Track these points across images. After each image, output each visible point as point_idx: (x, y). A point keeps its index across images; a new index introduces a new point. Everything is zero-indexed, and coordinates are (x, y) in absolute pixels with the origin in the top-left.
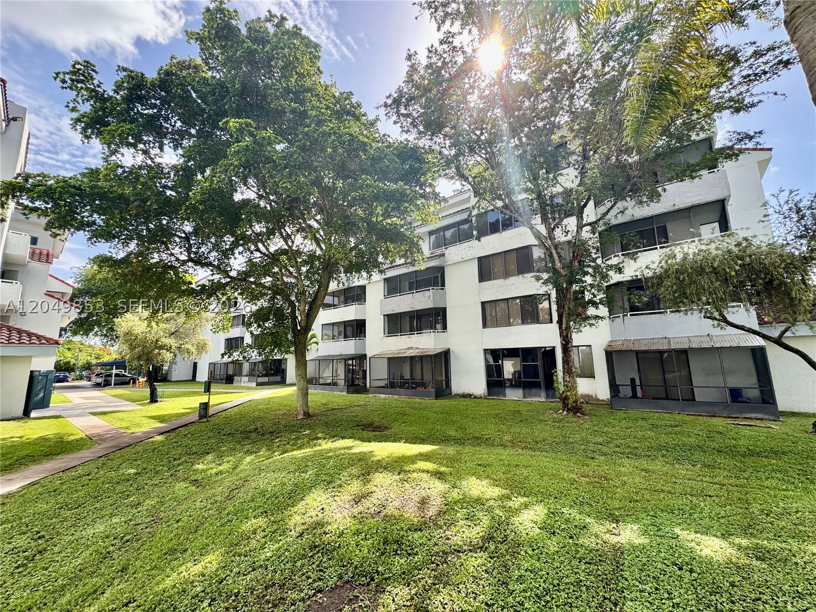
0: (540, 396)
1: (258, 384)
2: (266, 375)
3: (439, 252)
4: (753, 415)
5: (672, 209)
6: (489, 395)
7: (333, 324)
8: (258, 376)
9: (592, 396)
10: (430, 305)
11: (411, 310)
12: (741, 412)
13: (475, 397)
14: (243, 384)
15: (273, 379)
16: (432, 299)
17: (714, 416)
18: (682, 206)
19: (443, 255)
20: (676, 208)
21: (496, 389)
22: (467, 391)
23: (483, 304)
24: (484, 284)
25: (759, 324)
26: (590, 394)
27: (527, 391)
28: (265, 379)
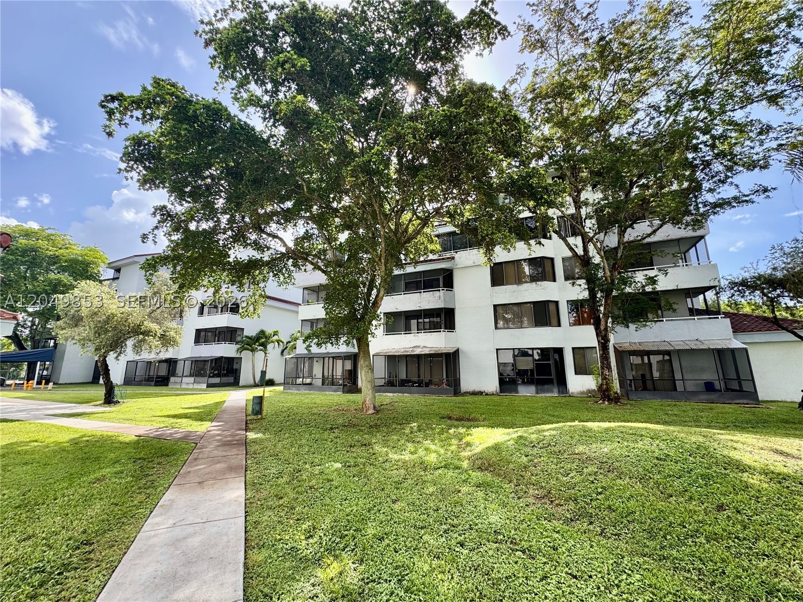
0: (552, 392)
1: (209, 386)
2: (218, 376)
3: (448, 255)
5: (666, 239)
6: (501, 392)
8: (207, 377)
10: (440, 305)
11: (418, 308)
13: (487, 394)
14: (184, 386)
16: (441, 299)
18: (674, 237)
19: (453, 258)
20: (670, 238)
21: (508, 386)
22: (477, 389)
23: (495, 306)
24: (497, 288)
25: (733, 332)
27: (540, 387)
28: (217, 380)
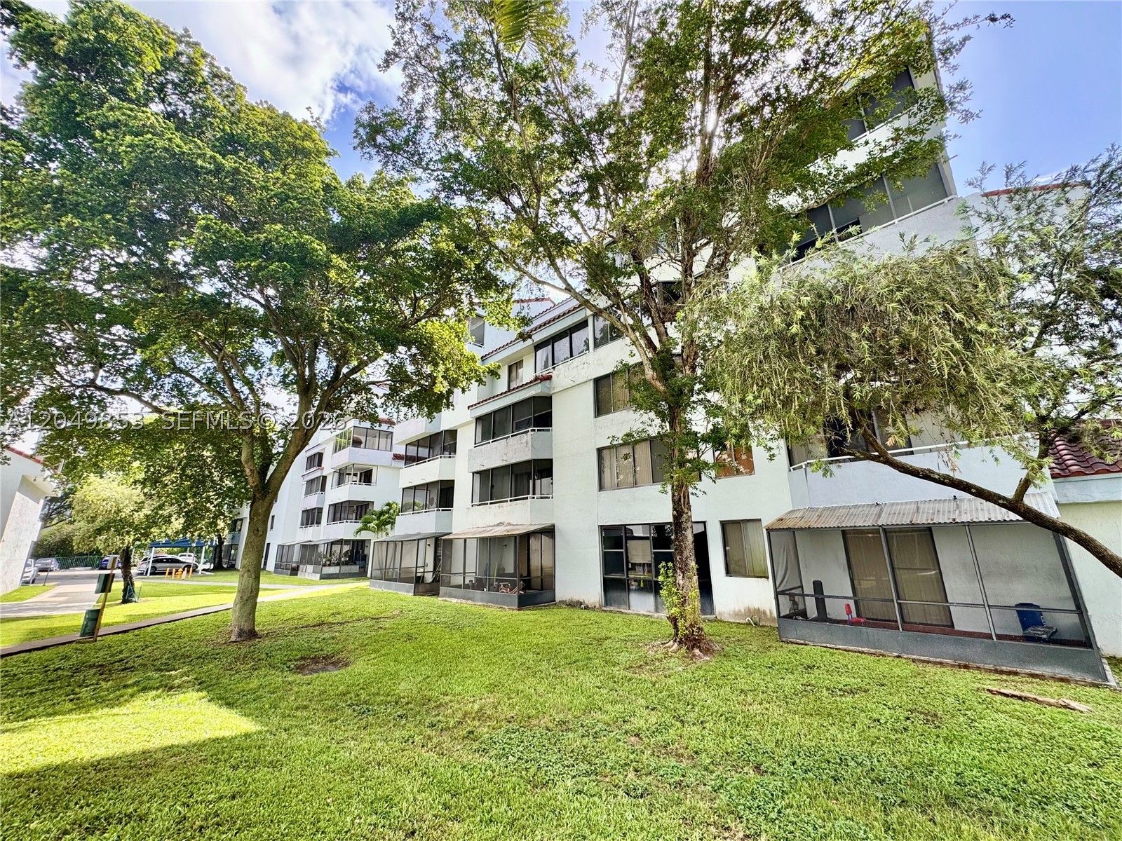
1: (323, 577)
2: (336, 564)
3: (544, 374)
4: (1047, 671)
6: (606, 604)
7: (415, 488)
8: (324, 565)
9: (764, 613)
10: (528, 455)
11: (504, 463)
12: (1023, 662)
13: (587, 608)
14: (308, 577)
15: (346, 569)
16: (530, 446)
17: (966, 667)
19: (549, 378)
21: (615, 595)
22: (576, 597)
23: (599, 451)
24: (601, 419)
26: (762, 609)
